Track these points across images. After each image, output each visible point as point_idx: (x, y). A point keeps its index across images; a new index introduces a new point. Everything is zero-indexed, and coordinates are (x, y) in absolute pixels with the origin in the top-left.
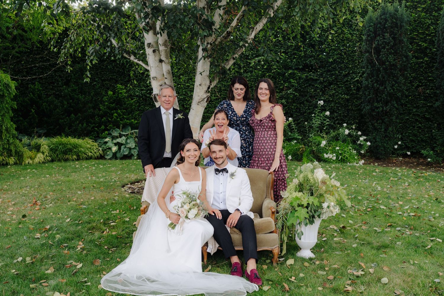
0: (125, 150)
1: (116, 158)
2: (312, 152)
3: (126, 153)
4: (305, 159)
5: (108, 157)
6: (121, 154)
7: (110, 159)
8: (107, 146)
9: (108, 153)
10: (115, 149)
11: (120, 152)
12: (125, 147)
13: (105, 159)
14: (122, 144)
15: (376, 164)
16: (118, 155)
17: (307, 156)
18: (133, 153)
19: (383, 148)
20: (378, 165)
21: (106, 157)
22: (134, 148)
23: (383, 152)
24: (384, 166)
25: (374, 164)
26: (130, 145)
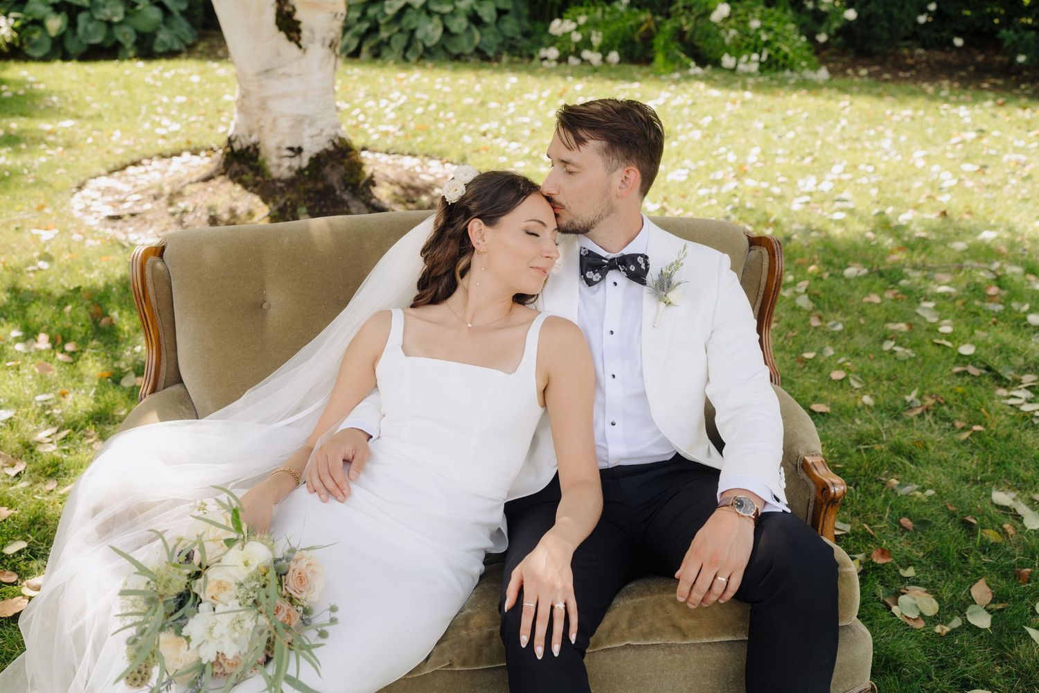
0: (91, 27)
1: (66, 57)
2: (680, 35)
3: (97, 39)
4: (659, 59)
5: (38, 54)
6: (80, 42)
7: (46, 59)
8: (30, 14)
9: (36, 37)
10: (55, 24)
11: (75, 34)
12: (92, 19)
13: (27, 58)
14: (81, 9)
15: (864, 72)
16: (71, 45)
17: (666, 47)
18: (120, 38)
19: (885, 24)
20: (870, 75)
21: (29, 50)
22: (121, 23)
23: (886, 36)
24: (886, 81)
25: (856, 73)
26: (108, 12)
